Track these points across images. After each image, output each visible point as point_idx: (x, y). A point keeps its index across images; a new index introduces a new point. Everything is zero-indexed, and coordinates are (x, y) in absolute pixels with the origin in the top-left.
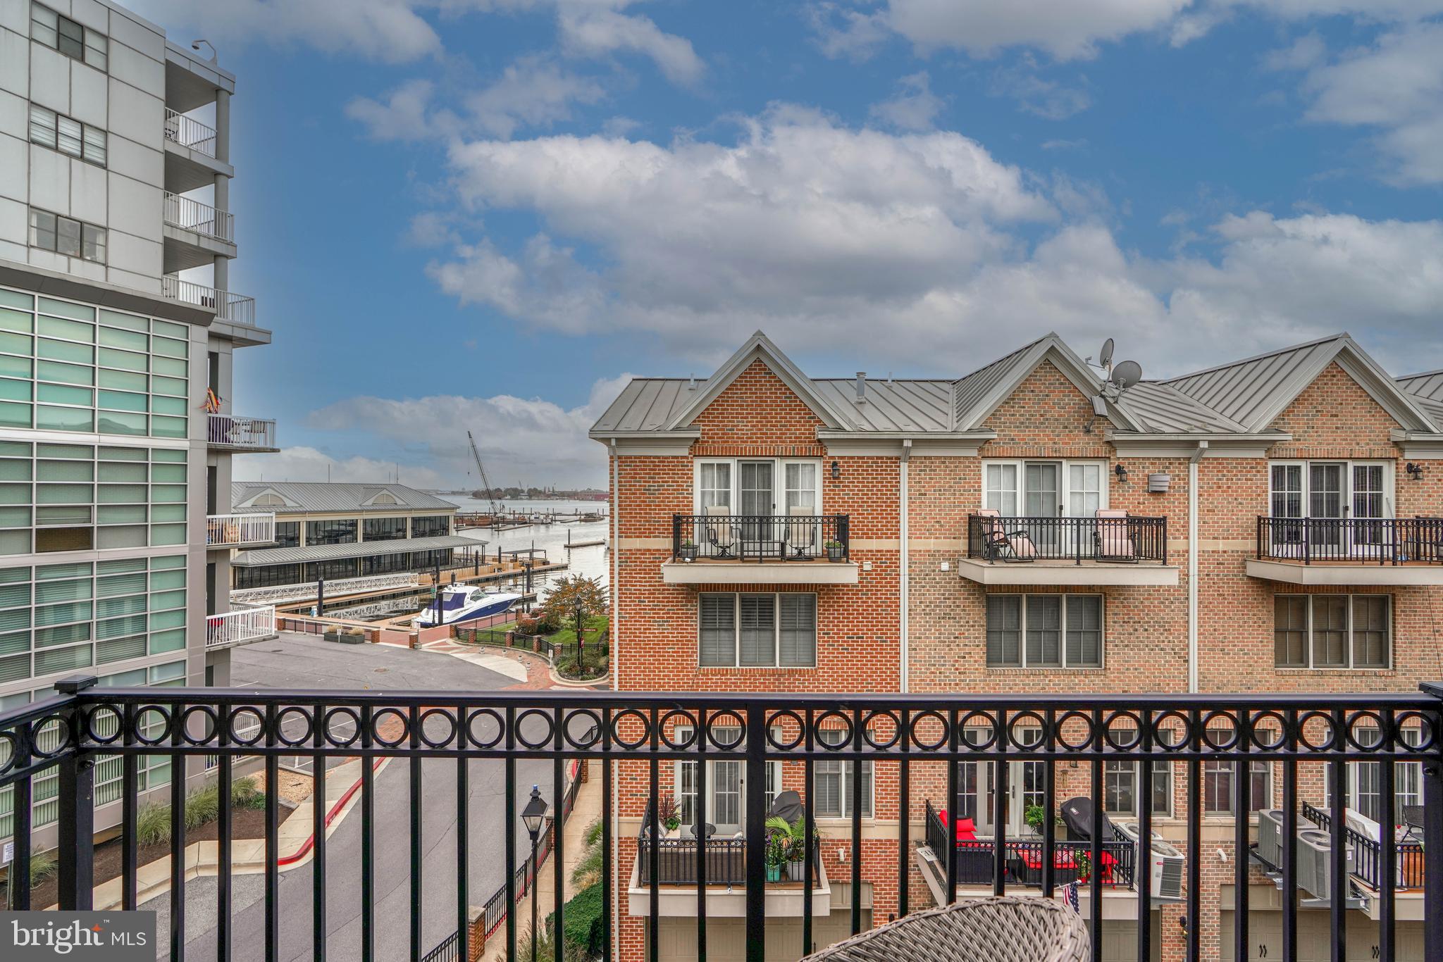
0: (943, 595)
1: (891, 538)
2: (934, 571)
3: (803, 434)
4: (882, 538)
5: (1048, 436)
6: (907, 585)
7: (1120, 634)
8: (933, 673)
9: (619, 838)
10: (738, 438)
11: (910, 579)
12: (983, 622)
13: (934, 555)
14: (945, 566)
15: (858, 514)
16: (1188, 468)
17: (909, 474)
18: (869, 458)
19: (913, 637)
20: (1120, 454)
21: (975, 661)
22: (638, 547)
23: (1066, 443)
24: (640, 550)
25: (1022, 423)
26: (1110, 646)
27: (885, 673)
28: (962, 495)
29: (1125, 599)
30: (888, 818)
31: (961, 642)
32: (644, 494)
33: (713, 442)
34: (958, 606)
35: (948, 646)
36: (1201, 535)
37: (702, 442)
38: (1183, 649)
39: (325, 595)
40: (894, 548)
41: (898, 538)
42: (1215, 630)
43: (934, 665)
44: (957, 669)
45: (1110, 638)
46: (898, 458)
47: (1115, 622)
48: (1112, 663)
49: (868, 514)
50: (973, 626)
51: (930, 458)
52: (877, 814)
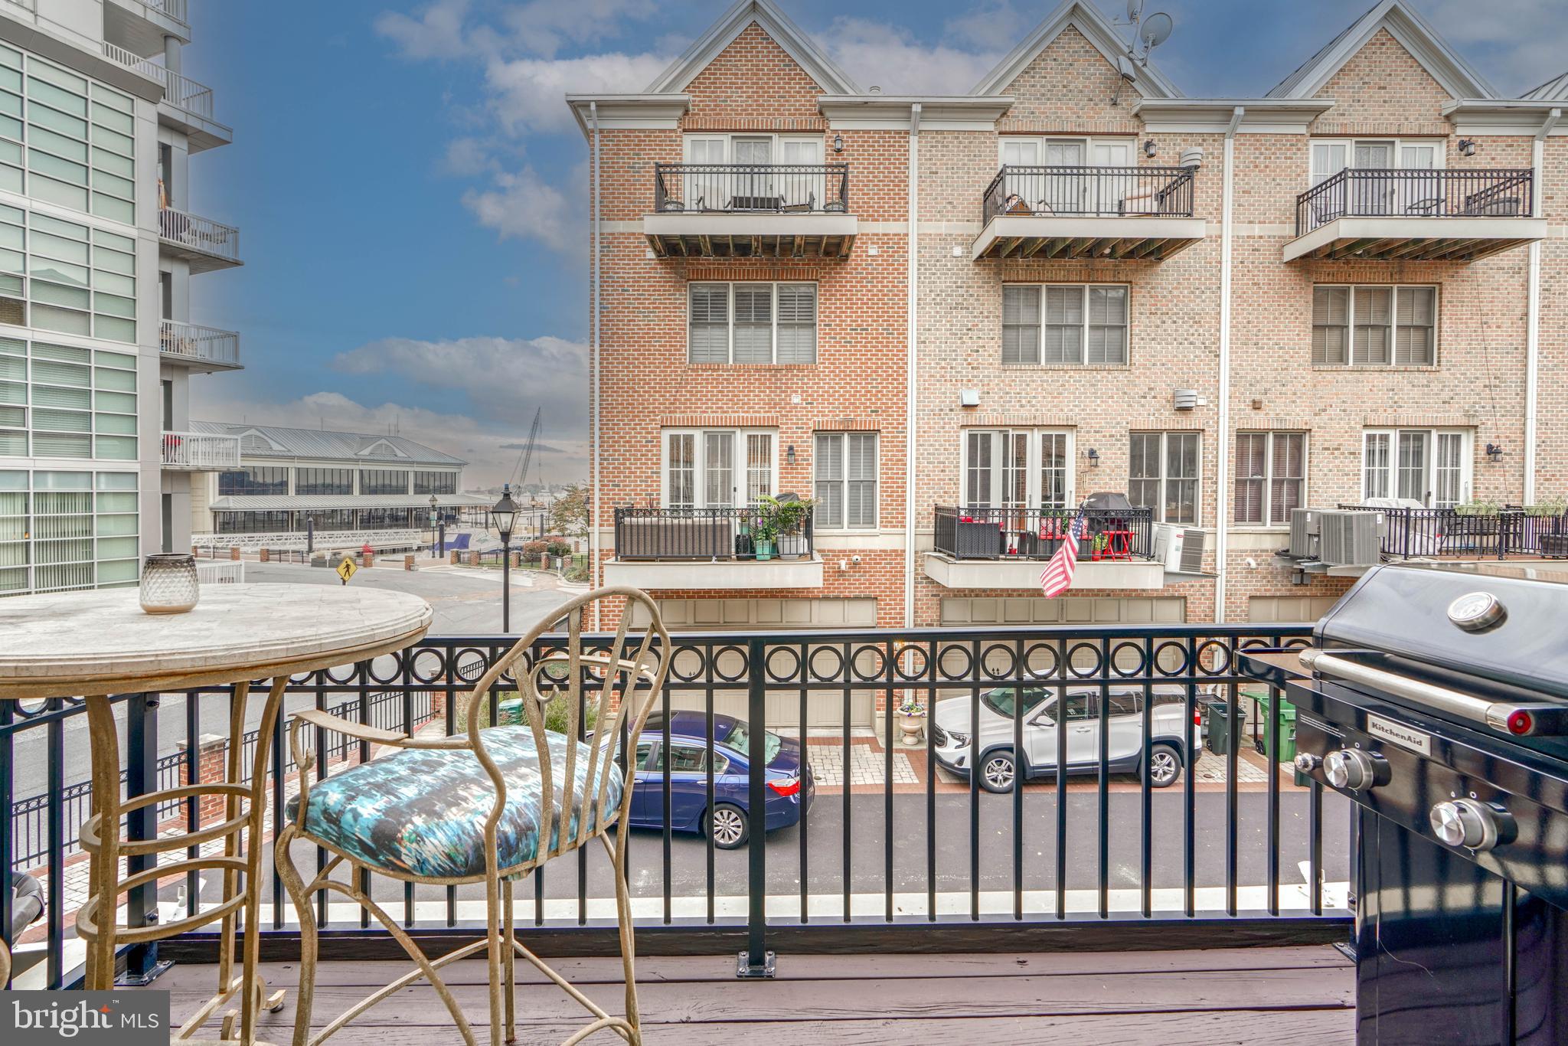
0: (955, 283)
1: (899, 220)
2: (945, 257)
3: (803, 105)
4: (888, 220)
5: (1071, 109)
6: (916, 272)
7: (1147, 326)
8: (943, 368)
9: (600, 550)
10: (732, 110)
11: (920, 265)
12: (1000, 312)
13: (945, 239)
14: (958, 251)
15: (864, 194)
16: (1223, 145)
17: (919, 151)
18: (875, 132)
19: (923, 329)
20: (1149, 129)
21: (990, 356)
22: (621, 230)
23: (1091, 117)
24: (623, 234)
25: (1043, 95)
26: (1136, 340)
27: (891, 368)
28: (977, 173)
29: (1152, 288)
30: (894, 527)
31: (974, 334)
32: (628, 172)
33: (705, 115)
34: (971, 295)
35: (961, 338)
36: (1236, 219)
37: (693, 114)
38: (1214, 343)
39: (315, 546)
40: (902, 231)
41: (907, 220)
42: (1249, 322)
43: (945, 360)
44: (969, 364)
45: (1136, 330)
46: (907, 132)
47: (1141, 314)
48: (1137, 357)
49: (875, 194)
50: (987, 317)
51: (942, 132)
52: (882, 522)
